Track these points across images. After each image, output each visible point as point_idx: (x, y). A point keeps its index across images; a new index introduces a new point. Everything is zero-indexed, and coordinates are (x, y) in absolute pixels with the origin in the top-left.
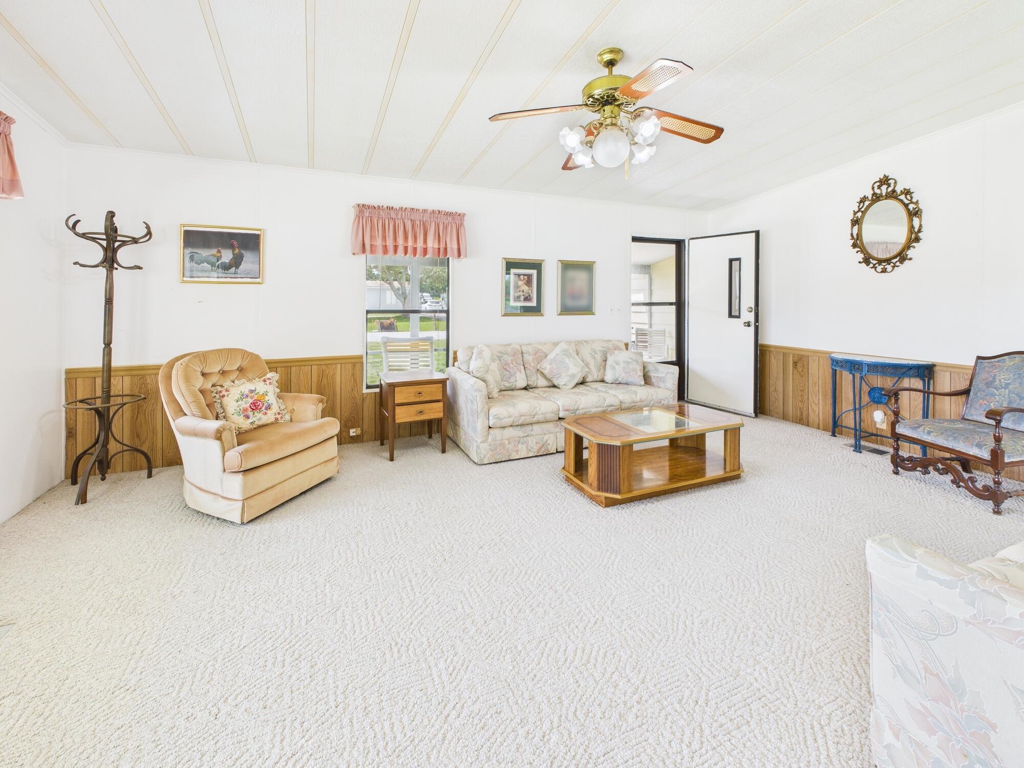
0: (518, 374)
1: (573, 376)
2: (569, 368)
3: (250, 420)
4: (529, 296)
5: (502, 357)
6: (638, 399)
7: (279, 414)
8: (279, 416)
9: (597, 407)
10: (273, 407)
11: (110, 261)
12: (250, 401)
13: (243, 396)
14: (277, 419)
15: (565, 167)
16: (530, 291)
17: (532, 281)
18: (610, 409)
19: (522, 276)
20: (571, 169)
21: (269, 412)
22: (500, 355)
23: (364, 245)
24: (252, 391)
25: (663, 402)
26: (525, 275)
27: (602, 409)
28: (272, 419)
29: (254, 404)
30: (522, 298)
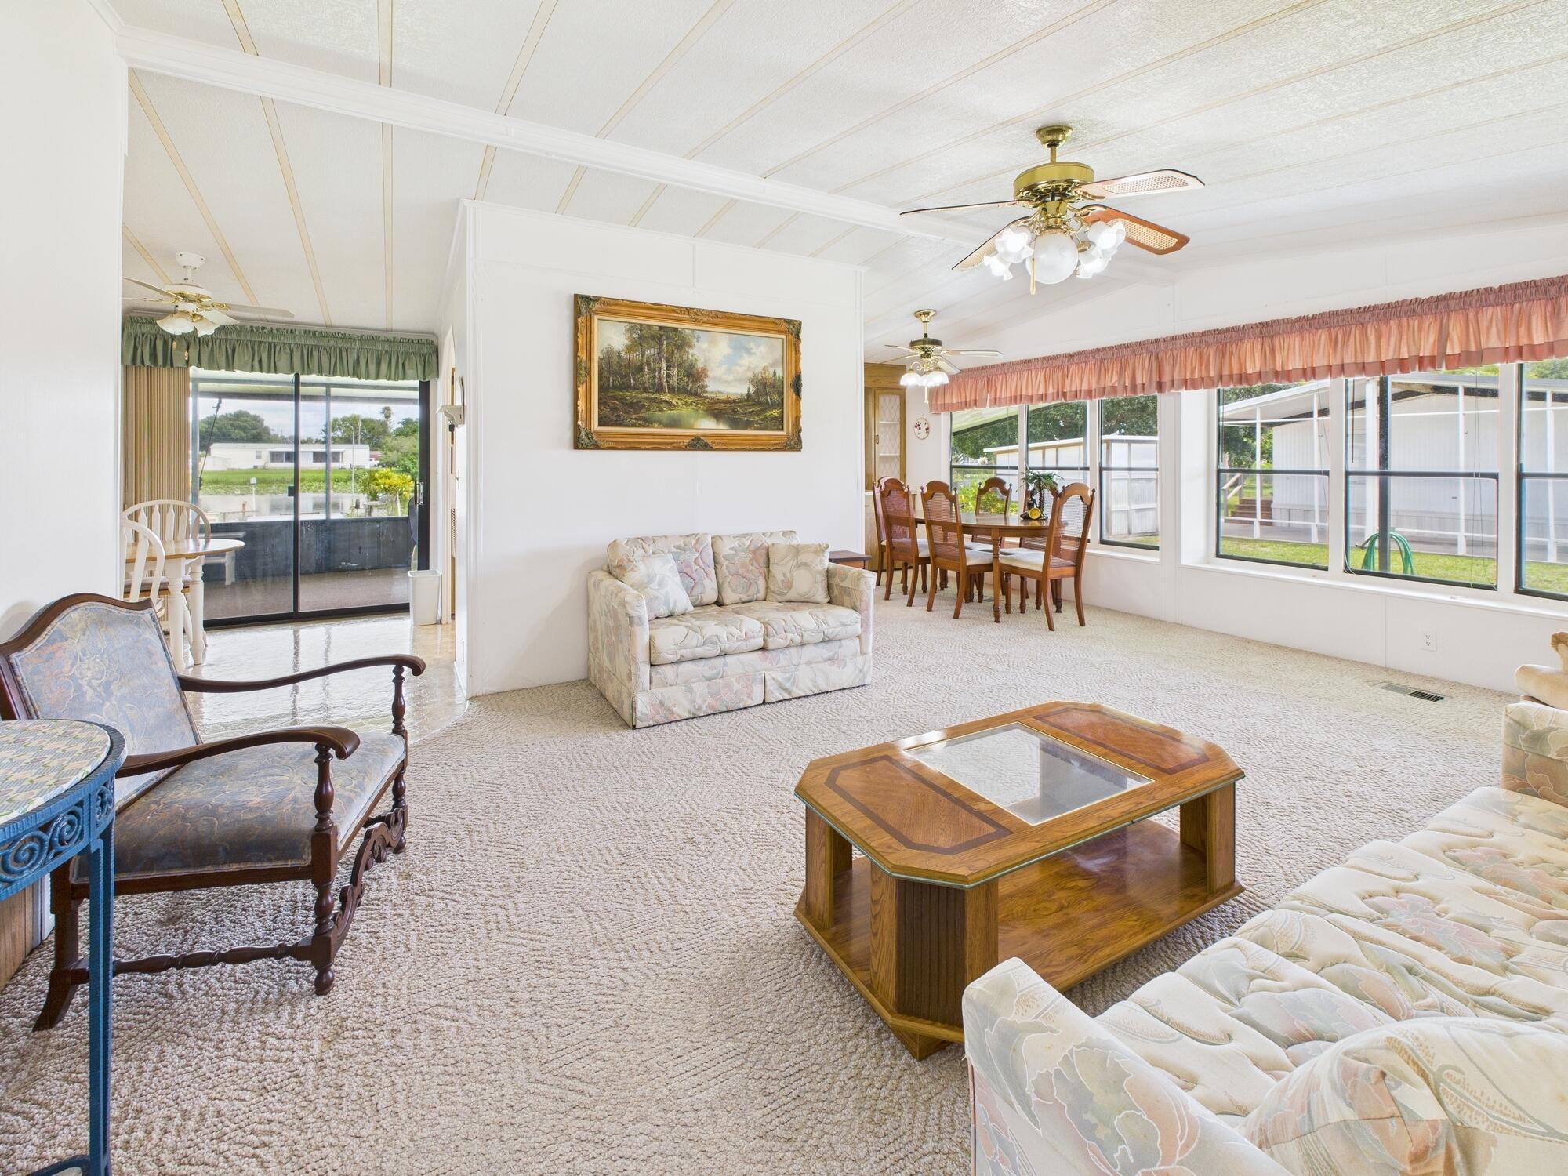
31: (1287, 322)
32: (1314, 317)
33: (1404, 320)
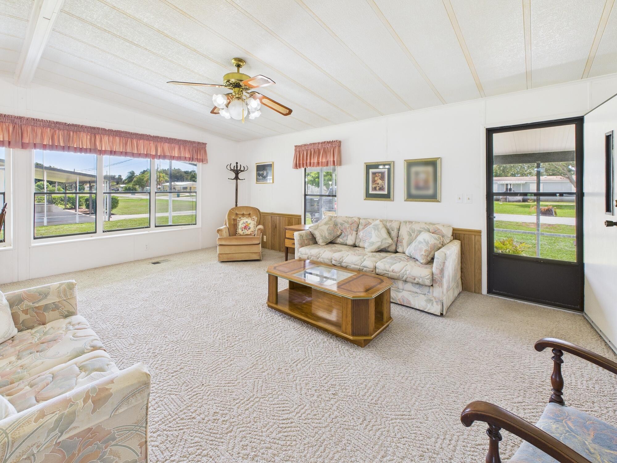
0: (350, 237)
1: (373, 243)
2: (371, 237)
3: (243, 232)
4: (383, 187)
5: (344, 224)
6: (391, 269)
7: (253, 232)
8: (252, 233)
9: (355, 265)
10: (251, 229)
11: (237, 178)
12: (245, 225)
13: (244, 223)
14: (251, 233)
15: (212, 112)
16: (383, 184)
17: (384, 177)
18: (365, 269)
19: (377, 174)
20: (215, 113)
21: (249, 230)
22: (344, 222)
23: (296, 164)
24: (246, 222)
25: (417, 280)
26: (380, 173)
27: (359, 267)
28: (249, 233)
29: (245, 226)
30: (378, 188)
31: (104, 130)
32: (115, 131)
33: (145, 141)
